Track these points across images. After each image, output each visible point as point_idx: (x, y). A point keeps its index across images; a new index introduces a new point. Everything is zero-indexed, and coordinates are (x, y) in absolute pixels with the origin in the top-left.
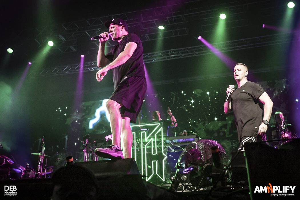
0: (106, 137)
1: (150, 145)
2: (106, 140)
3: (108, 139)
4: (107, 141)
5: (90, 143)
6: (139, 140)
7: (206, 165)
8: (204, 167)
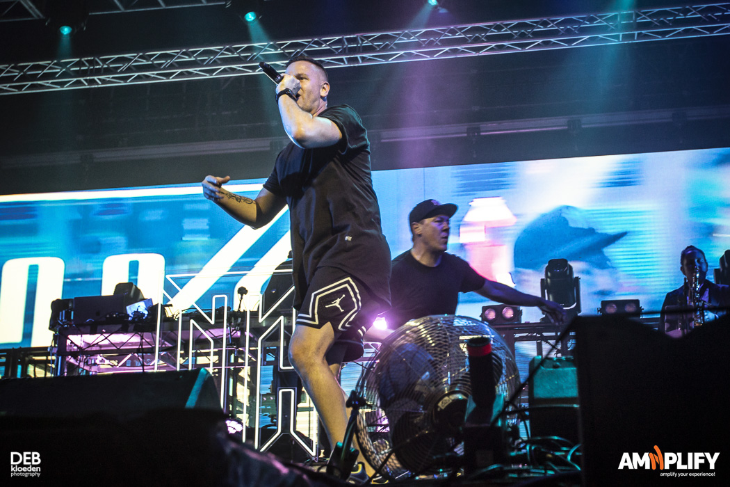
0: (128, 308)
1: (274, 337)
2: (128, 316)
3: (137, 313)
4: (130, 319)
5: (71, 325)
6: (240, 319)
7: (448, 400)
8: (440, 404)
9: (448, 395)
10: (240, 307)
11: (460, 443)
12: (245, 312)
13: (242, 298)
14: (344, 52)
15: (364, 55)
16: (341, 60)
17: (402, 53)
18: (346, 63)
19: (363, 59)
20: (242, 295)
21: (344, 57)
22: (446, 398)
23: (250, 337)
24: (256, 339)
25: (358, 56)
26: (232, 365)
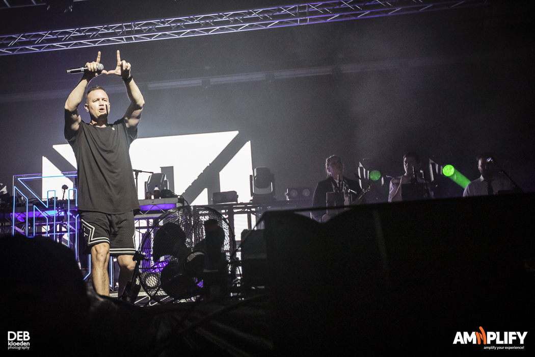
6: (64, 205)
7: (193, 255)
8: (188, 258)
9: (193, 253)
10: (63, 197)
11: (201, 281)
12: (67, 200)
13: (65, 192)
14: (123, 34)
15: (136, 36)
16: (122, 39)
17: (160, 33)
18: (125, 41)
19: (135, 38)
20: (65, 190)
21: (123, 37)
22: (192, 255)
23: (70, 216)
24: (74, 217)
25: (132, 36)
26: (58, 232)
